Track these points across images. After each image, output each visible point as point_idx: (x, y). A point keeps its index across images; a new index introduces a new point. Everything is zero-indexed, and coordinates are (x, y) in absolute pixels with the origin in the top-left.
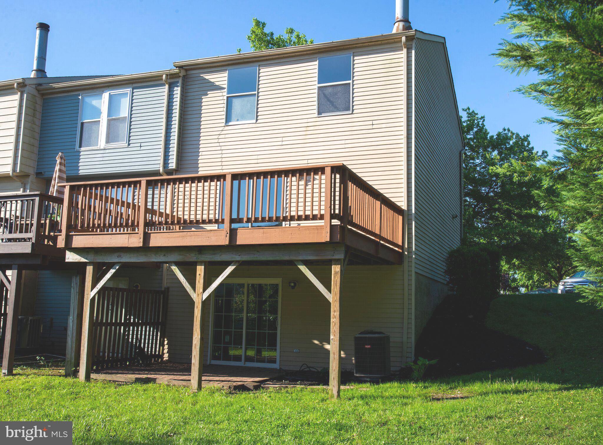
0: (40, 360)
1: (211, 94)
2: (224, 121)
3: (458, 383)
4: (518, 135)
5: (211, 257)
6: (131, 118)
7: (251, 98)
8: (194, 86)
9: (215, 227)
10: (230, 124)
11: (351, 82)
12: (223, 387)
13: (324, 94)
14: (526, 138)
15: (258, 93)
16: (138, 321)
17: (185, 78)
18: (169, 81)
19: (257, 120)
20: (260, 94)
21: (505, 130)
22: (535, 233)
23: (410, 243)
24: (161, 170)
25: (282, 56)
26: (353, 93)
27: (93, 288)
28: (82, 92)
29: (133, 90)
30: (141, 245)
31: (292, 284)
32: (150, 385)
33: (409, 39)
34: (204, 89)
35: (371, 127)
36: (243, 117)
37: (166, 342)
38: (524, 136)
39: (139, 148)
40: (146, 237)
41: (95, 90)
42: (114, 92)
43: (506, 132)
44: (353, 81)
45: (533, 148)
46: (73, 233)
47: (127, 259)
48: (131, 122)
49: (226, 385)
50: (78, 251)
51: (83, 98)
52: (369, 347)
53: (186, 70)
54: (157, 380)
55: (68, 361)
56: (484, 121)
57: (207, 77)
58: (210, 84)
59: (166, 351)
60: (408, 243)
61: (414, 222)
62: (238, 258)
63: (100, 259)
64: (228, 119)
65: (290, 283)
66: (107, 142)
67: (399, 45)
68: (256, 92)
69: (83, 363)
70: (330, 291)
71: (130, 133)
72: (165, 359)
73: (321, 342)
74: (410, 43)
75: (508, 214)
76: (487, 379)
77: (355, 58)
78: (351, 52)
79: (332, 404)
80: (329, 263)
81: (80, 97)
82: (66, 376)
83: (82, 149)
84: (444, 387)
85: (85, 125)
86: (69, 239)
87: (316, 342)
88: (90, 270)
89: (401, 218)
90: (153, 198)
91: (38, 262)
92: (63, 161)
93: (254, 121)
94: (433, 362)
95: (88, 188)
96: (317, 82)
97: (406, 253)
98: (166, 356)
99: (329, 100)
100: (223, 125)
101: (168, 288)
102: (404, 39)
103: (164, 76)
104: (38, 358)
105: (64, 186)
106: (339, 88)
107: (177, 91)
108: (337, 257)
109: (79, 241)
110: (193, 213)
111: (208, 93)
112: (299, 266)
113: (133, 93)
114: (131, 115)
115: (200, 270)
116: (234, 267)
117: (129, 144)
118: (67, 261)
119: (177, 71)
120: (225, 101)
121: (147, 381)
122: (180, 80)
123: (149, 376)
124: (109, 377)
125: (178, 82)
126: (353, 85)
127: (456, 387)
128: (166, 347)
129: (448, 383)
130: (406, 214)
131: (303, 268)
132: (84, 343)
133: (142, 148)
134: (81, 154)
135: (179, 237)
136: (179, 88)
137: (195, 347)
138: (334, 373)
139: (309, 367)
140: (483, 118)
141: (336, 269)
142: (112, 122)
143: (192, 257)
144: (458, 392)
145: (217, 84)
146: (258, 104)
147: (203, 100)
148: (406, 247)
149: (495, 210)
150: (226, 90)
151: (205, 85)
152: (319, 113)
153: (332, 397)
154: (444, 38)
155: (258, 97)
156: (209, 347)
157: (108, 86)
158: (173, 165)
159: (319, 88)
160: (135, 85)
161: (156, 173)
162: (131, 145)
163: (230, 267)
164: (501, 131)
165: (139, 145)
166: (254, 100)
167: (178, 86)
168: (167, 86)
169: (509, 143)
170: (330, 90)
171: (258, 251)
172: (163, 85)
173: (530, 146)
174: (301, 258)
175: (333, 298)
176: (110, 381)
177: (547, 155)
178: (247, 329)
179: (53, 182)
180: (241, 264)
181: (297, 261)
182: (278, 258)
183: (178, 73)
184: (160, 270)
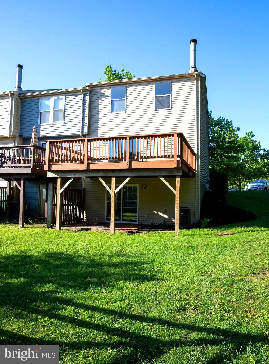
0: (30, 221)
1: (103, 99)
2: (110, 112)
3: (225, 228)
4: (227, 120)
5: (119, 174)
6: (65, 110)
7: (123, 101)
8: (95, 95)
9: (107, 161)
10: (113, 113)
11: (170, 95)
12: (123, 232)
13: (158, 100)
14: (231, 122)
15: (126, 99)
16: (71, 203)
17: (91, 91)
18: (83, 93)
19: (126, 111)
20: (127, 99)
21: (220, 118)
22: (234, 164)
23: (198, 168)
24: (81, 135)
25: (138, 82)
26: (172, 100)
27: (61, 188)
28: (41, 97)
29: (65, 97)
30: (86, 169)
31: (144, 187)
32: (89, 231)
33: (198, 76)
34: (101, 96)
35: (180, 116)
36: (119, 110)
37: (85, 213)
38: (230, 121)
39: (69, 124)
40: (88, 165)
41: (47, 97)
42: (56, 97)
43: (221, 118)
44: (172, 94)
45: (233, 126)
46: (51, 164)
47: (77, 175)
48: (65, 112)
49: (125, 231)
50: (54, 172)
51: (41, 100)
52: (183, 214)
53: (91, 88)
54: (92, 229)
55: (48, 221)
56: (211, 113)
57: (102, 91)
58: (103, 94)
59: (85, 217)
60: (197, 168)
61: (200, 159)
62: (132, 175)
63: (64, 175)
64: (112, 110)
65: (143, 186)
66: (54, 121)
67: (193, 78)
68: (125, 99)
69: (58, 222)
70: (175, 189)
71: (65, 117)
72: (84, 220)
73: (157, 212)
74: (198, 78)
75: (221, 155)
76: (238, 226)
77: (172, 84)
78: (171, 81)
79: (177, 238)
80: (174, 177)
81: (40, 100)
82: (48, 228)
83: (41, 124)
84: (220, 230)
85: (42, 113)
86: (50, 166)
87: (155, 212)
88: (59, 180)
89: (194, 157)
90: (91, 148)
91: (34, 177)
92: (36, 130)
93: (125, 112)
94: (211, 220)
95: (55, 143)
96: (154, 95)
97: (196, 173)
98: (85, 219)
99: (160, 103)
100: (110, 113)
101: (85, 189)
102: (195, 76)
103: (81, 91)
104: (29, 220)
105: (47, 142)
106: (165, 98)
107: (87, 97)
108: (178, 174)
109: (54, 167)
110: (101, 154)
111: (102, 98)
112: (160, 178)
113: (65, 98)
114: (65, 108)
115: (113, 180)
116: (129, 179)
117: (64, 122)
118: (48, 176)
119: (87, 88)
120: (110, 103)
121: (87, 230)
122: (89, 92)
123: (88, 228)
124: (68, 228)
125: (88, 93)
126: (172, 96)
127: (224, 230)
128: (85, 215)
129: (221, 228)
130: (196, 155)
131: (163, 179)
132: (58, 214)
133: (71, 124)
134: (41, 126)
135: (104, 165)
136: (88, 96)
137: (112, 215)
138: (177, 225)
139: (155, 223)
140: (211, 112)
141: (178, 180)
142: (55, 112)
143: (110, 174)
144: (226, 232)
145: (106, 94)
146: (126, 104)
147: (100, 102)
148: (197, 170)
149: (215, 154)
150: (111, 97)
151: (100, 95)
152: (156, 109)
153: (176, 235)
154: (205, 75)
155: (126, 101)
156: (105, 215)
157: (53, 95)
158: (86, 132)
159: (156, 97)
160: (66, 94)
161: (78, 136)
162: (65, 123)
163: (127, 179)
164: (219, 118)
165: (69, 122)
166: (124, 102)
167: (88, 95)
168: (82, 95)
169: (222, 124)
170: (161, 98)
171: (141, 172)
172: (80, 94)
173: (232, 125)
174: (162, 175)
175: (176, 192)
176: (69, 230)
177: (240, 130)
178: (123, 207)
179: (32, 140)
180: (133, 177)
181: (160, 176)
182: (151, 175)
183: (88, 89)
184: (81, 180)
